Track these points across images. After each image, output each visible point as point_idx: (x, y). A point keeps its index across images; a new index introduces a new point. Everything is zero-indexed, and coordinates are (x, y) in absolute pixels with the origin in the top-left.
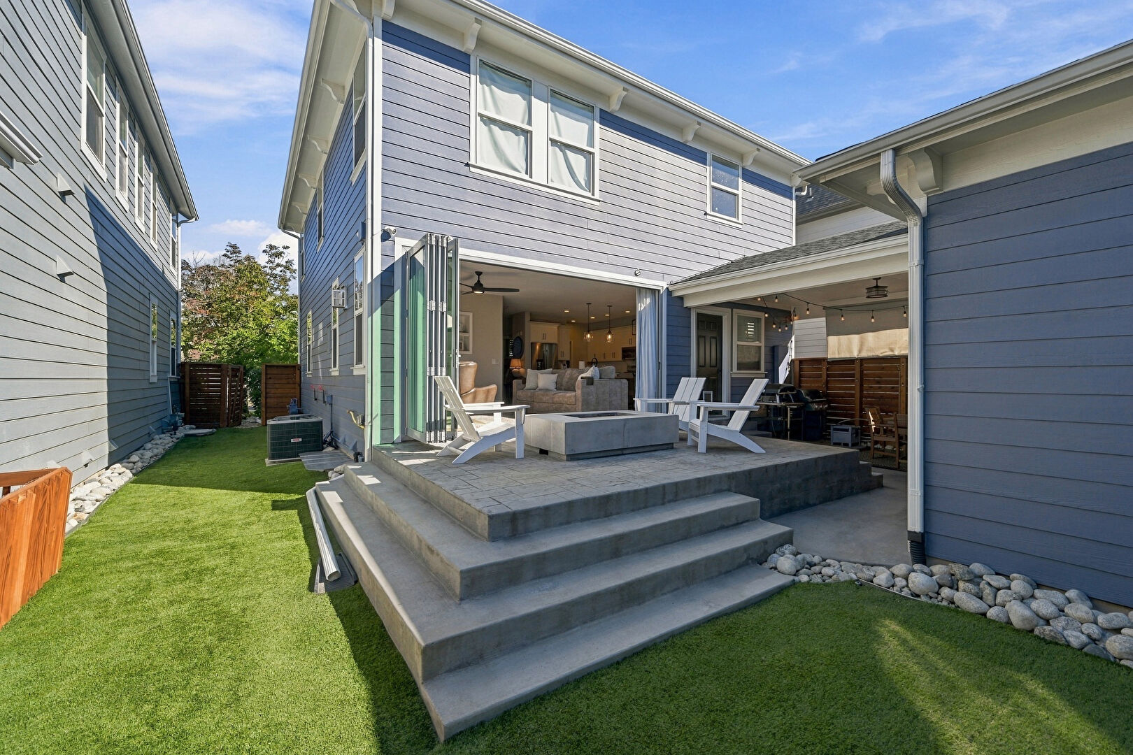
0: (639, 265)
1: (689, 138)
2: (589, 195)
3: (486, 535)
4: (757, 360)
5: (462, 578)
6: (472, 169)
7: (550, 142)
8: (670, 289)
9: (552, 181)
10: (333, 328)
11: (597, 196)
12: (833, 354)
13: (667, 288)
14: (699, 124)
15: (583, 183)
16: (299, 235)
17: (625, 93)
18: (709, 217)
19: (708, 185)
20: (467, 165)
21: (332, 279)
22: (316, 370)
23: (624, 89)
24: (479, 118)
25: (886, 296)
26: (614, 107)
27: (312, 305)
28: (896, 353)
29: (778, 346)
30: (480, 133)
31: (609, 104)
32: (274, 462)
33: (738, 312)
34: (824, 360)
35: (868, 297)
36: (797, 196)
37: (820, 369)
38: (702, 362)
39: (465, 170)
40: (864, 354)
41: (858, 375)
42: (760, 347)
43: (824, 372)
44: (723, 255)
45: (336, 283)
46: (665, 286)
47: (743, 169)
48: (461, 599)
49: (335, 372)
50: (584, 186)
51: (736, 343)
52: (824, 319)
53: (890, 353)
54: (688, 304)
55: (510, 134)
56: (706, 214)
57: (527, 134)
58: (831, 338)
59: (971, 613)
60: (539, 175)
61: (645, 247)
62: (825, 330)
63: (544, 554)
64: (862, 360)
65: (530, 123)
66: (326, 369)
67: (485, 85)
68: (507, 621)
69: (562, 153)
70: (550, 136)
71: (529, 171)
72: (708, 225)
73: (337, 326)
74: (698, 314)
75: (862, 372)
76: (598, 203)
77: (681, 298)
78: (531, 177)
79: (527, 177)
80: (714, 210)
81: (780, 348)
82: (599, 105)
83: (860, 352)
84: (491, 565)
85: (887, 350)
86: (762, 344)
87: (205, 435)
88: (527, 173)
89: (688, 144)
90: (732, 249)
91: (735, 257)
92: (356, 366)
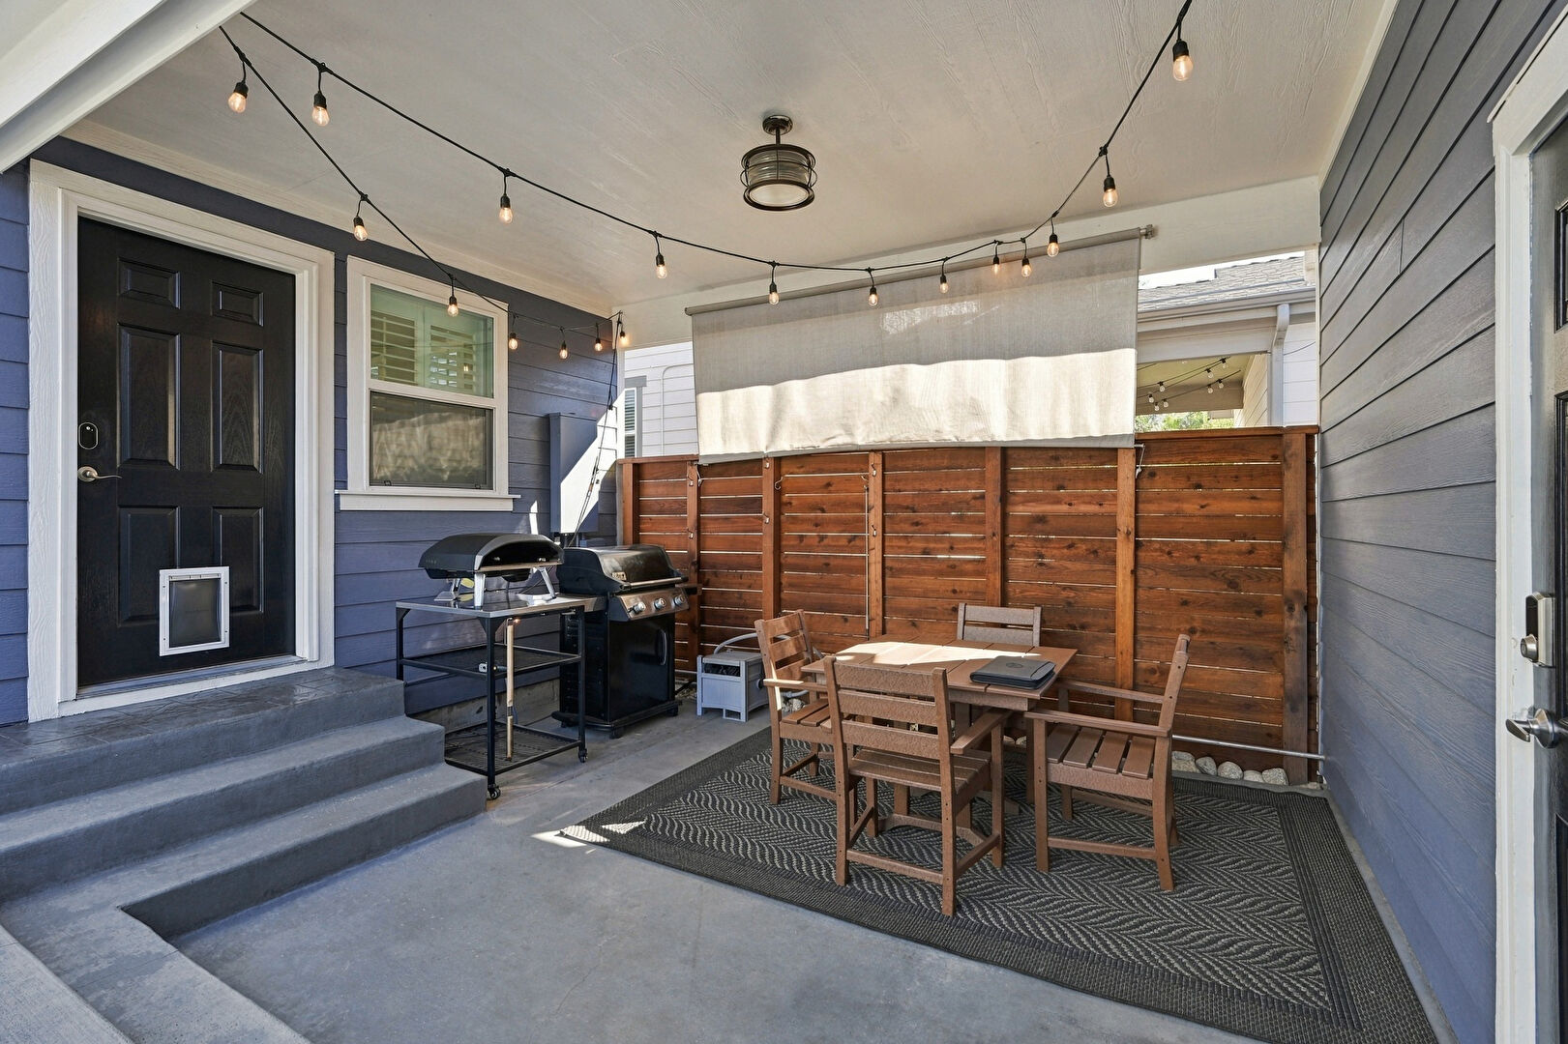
12: (713, 445)
28: (861, 440)
29: (558, 416)
34: (693, 460)
37: (681, 487)
40: (786, 444)
41: (768, 505)
43: (691, 496)
58: (705, 398)
64: (779, 460)
75: (778, 493)
83: (774, 433)
85: (837, 432)
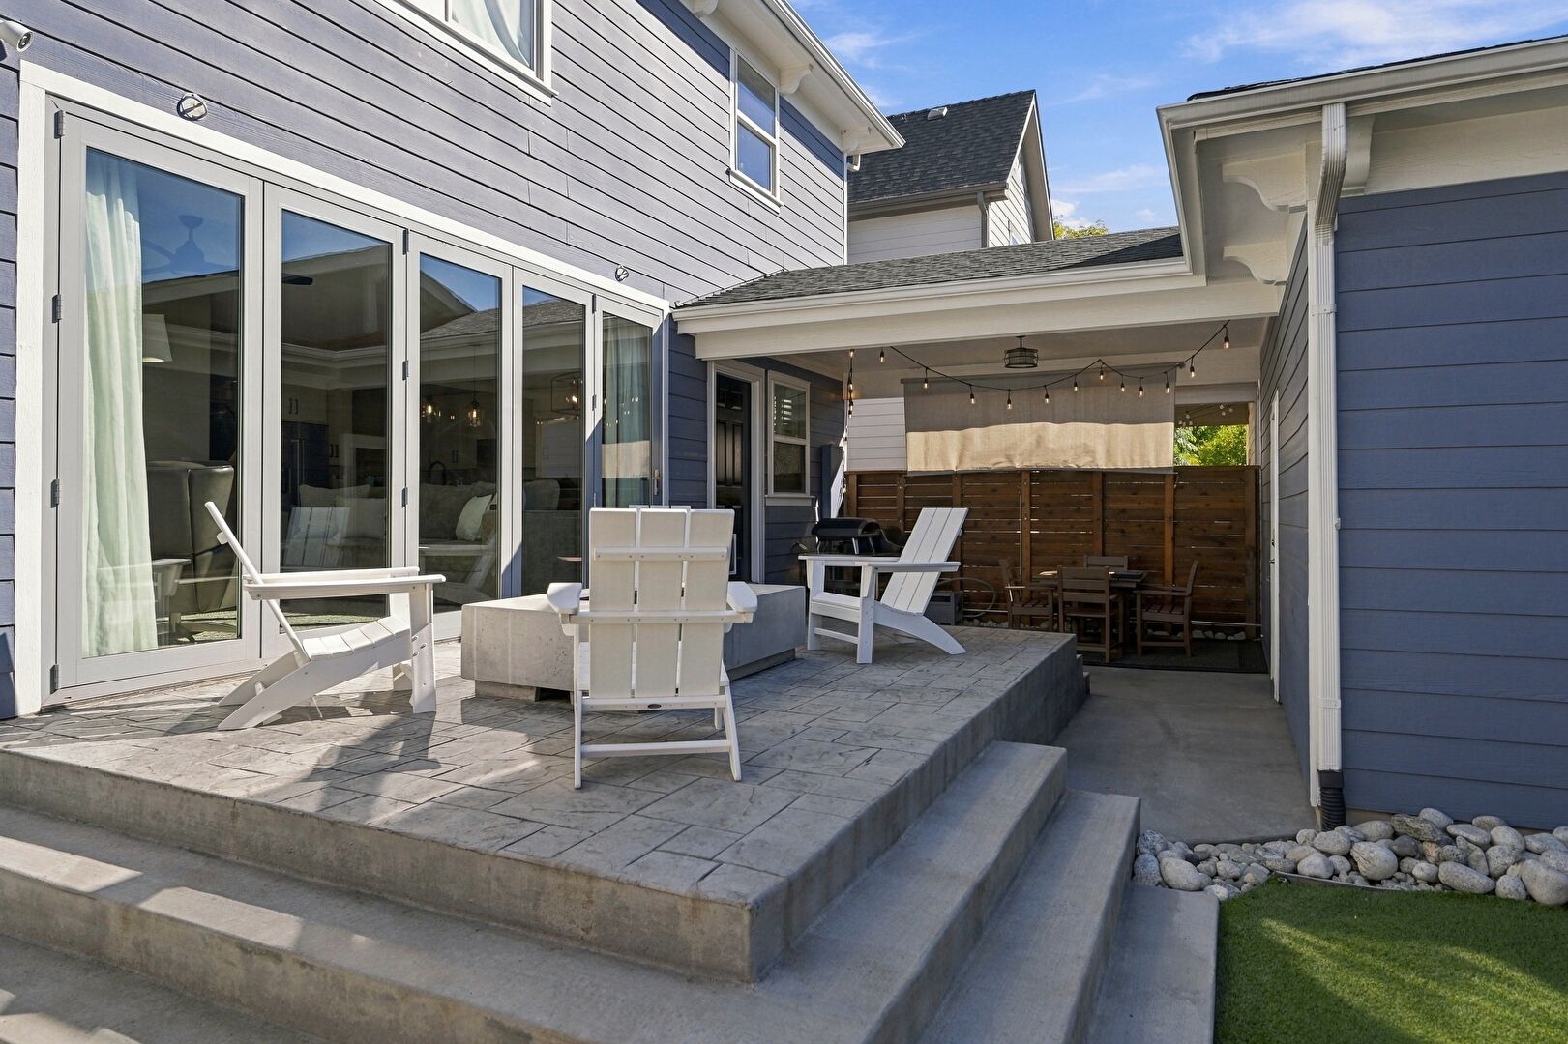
0: (625, 258)
1: (707, 9)
2: (532, 74)
4: (799, 472)
8: (678, 315)
9: (454, 19)
11: (546, 82)
12: (916, 464)
13: (670, 315)
15: (517, 42)
18: (733, 179)
19: (732, 113)
25: (1036, 366)
28: (1017, 465)
29: (828, 445)
33: (776, 378)
34: (901, 473)
35: (1007, 366)
36: (849, 173)
37: (894, 491)
38: (720, 476)
40: (967, 466)
41: (956, 502)
42: (803, 447)
43: (899, 497)
44: (755, 261)
46: (667, 311)
47: (781, 98)
50: (520, 49)
51: (772, 438)
52: (903, 399)
53: (1005, 465)
54: (702, 352)
56: (729, 172)
58: (911, 435)
59: (1478, 895)
62: (903, 421)
64: (963, 475)
72: (733, 196)
74: (719, 377)
75: (962, 495)
76: (548, 100)
77: (690, 339)
80: (740, 166)
83: (961, 460)
85: (1003, 460)
86: (807, 442)
89: (701, 19)
90: (766, 250)
91: (769, 268)
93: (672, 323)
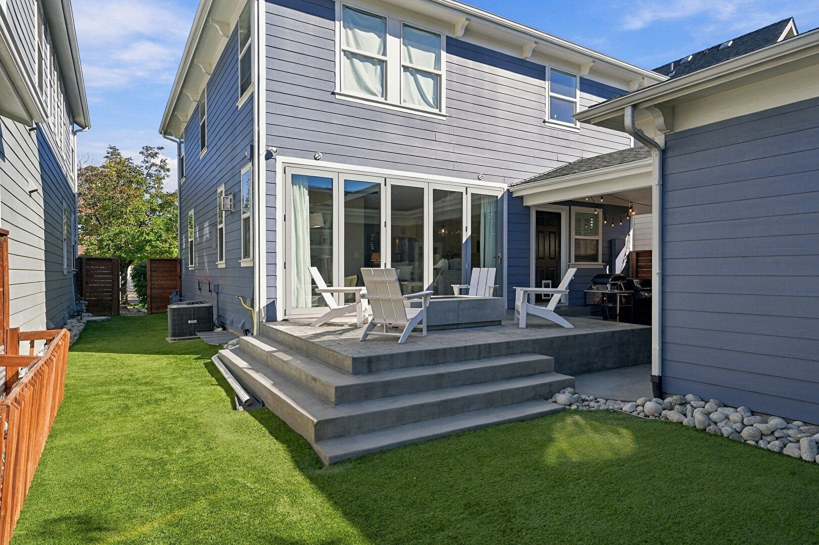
0: (482, 170)
1: (527, 55)
2: (437, 111)
3: (351, 371)
4: (594, 252)
5: (336, 392)
6: (337, 97)
7: (402, 69)
8: (511, 189)
9: (405, 101)
10: (219, 227)
11: (443, 113)
13: (508, 190)
14: (536, 43)
15: (431, 101)
16: (178, 140)
17: (468, 22)
18: (547, 124)
19: (546, 95)
20: (333, 93)
21: (217, 185)
22: (201, 263)
23: (467, 19)
24: (342, 53)
26: (459, 34)
27: (194, 205)
29: (615, 240)
30: (343, 65)
31: (454, 32)
32: (175, 340)
33: (576, 209)
38: (541, 254)
39: (331, 98)
42: (597, 241)
44: (561, 157)
45: (221, 189)
46: (506, 187)
47: (581, 78)
48: (336, 405)
49: (221, 264)
50: (432, 103)
51: (574, 237)
54: (527, 203)
55: (369, 65)
56: (544, 122)
57: (382, 63)
59: (674, 422)
60: (392, 97)
61: (487, 154)
63: (388, 381)
65: (384, 54)
66: (213, 263)
67: (348, 29)
68: (364, 414)
69: (412, 77)
70: (403, 63)
71: (384, 93)
72: (547, 132)
73: (223, 225)
74: (537, 212)
76: (444, 118)
77: (521, 198)
78: (386, 99)
79: (382, 100)
80: (552, 118)
81: (617, 241)
82: (445, 33)
84: (354, 385)
86: (599, 237)
87: (103, 321)
88: (382, 96)
89: (527, 60)
90: (569, 152)
91: (572, 160)
92: (243, 260)
93: (509, 193)
